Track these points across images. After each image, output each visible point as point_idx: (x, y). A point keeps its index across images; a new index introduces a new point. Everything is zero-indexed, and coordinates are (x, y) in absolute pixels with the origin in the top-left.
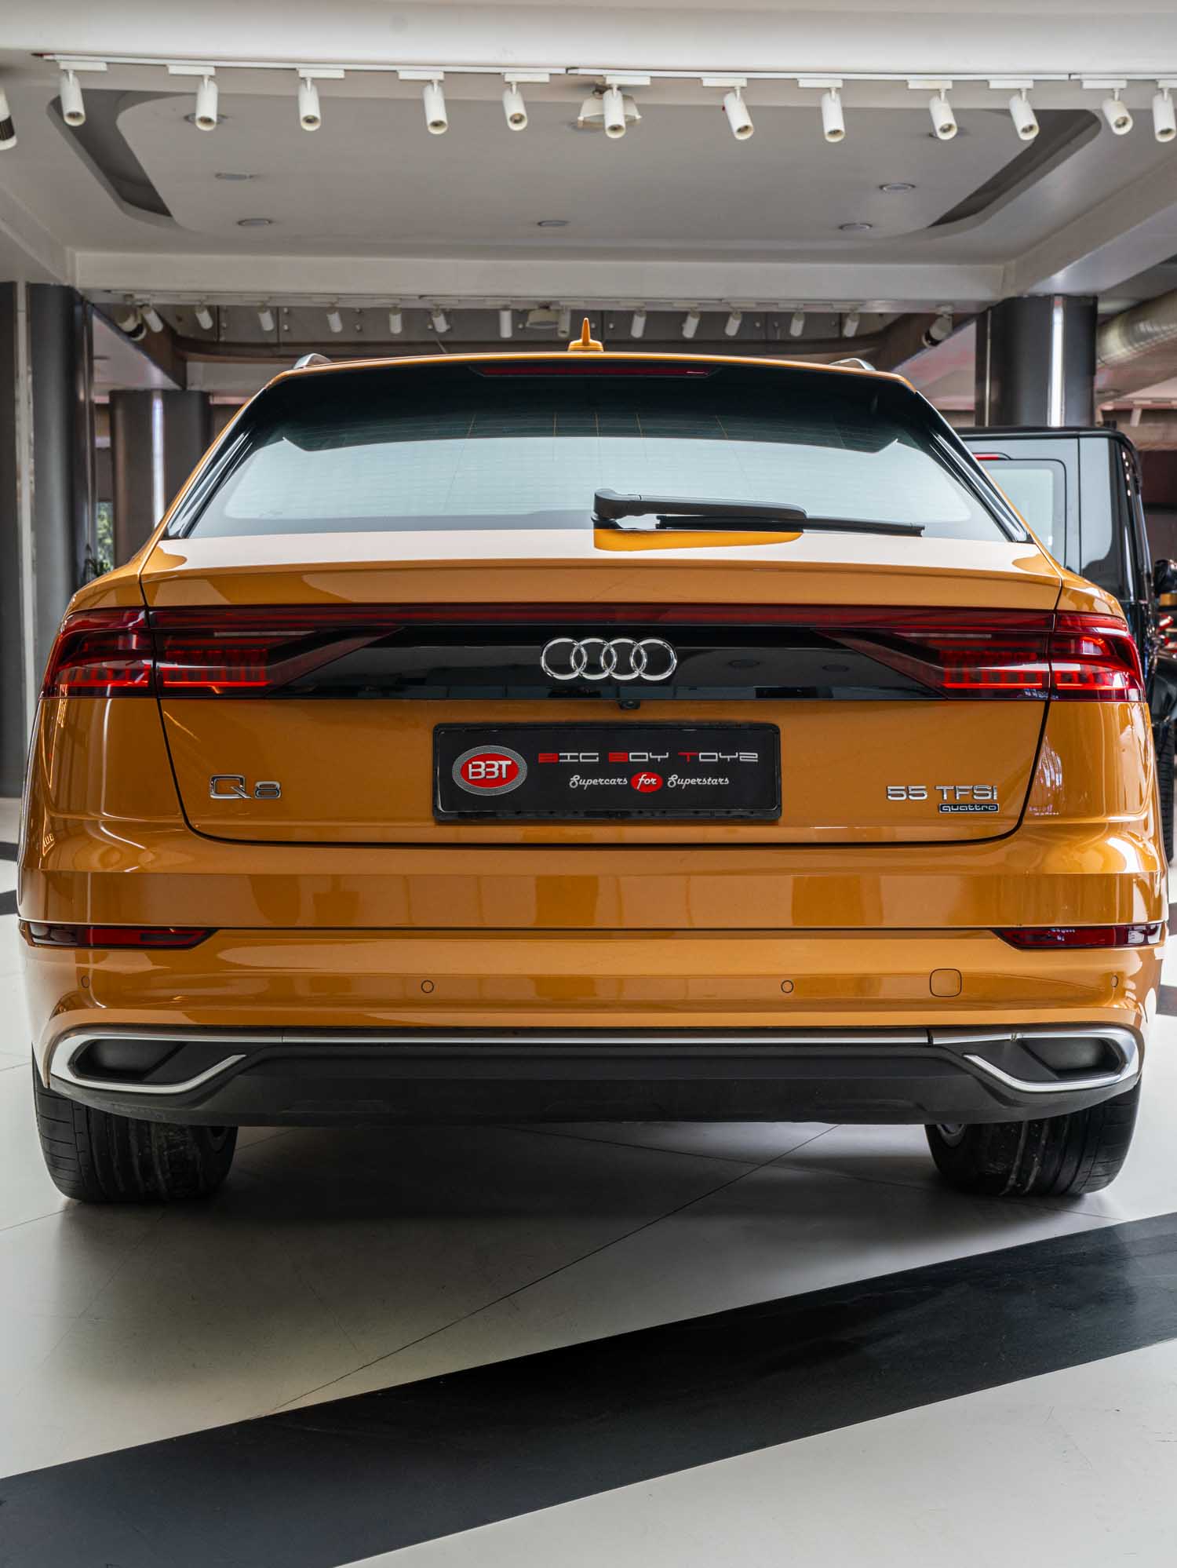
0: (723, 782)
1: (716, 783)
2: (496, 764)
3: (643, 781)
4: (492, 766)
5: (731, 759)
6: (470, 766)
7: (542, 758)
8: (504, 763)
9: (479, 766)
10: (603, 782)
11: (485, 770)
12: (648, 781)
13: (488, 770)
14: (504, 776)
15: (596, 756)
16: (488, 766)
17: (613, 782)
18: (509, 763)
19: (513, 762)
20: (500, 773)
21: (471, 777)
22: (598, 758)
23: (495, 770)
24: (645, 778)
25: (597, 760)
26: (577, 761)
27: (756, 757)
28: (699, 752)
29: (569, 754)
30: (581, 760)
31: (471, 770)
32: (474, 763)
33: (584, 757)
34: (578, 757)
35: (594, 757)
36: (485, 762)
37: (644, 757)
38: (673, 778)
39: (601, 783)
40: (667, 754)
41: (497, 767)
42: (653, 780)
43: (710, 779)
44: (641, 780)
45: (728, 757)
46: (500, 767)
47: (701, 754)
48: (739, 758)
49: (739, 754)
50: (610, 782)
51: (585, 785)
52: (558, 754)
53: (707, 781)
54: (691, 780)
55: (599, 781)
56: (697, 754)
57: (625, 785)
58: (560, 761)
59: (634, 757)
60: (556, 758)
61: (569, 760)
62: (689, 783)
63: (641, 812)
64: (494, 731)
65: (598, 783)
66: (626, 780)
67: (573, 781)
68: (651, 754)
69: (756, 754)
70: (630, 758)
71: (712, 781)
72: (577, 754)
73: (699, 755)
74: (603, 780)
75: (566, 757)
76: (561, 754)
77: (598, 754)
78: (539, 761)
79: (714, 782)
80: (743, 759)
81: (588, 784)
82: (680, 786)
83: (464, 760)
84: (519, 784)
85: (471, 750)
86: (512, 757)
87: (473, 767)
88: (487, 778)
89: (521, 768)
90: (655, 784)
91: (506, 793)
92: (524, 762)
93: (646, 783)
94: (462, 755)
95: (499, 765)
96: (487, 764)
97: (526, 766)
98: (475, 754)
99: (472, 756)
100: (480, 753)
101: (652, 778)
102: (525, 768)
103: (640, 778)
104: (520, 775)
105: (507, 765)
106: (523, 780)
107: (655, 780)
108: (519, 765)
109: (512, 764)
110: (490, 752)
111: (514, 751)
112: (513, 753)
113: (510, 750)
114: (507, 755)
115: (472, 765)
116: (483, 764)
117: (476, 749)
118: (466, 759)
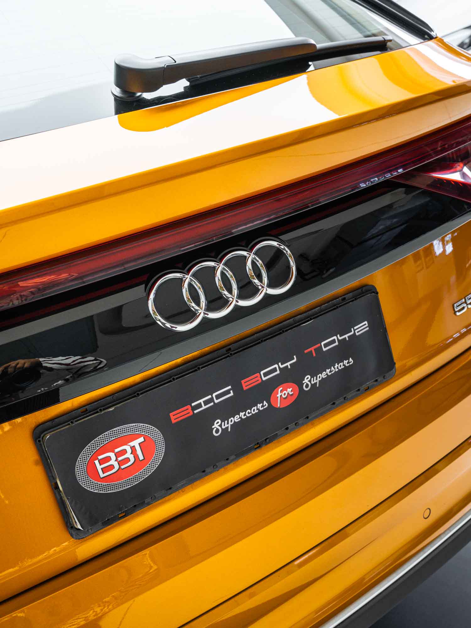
0: (348, 363)
1: (342, 367)
2: (127, 448)
3: (281, 396)
4: (124, 452)
5: (348, 337)
6: (97, 462)
7: (175, 417)
8: (136, 443)
9: (109, 459)
10: (245, 415)
11: (116, 460)
12: (285, 394)
13: (120, 459)
14: (141, 458)
15: (230, 390)
16: (117, 455)
17: (254, 410)
18: (141, 439)
19: (146, 437)
20: (136, 457)
21: (102, 475)
22: (231, 391)
23: (129, 455)
24: (281, 391)
25: (232, 394)
26: (212, 404)
27: (367, 325)
28: (321, 343)
29: (201, 401)
30: (216, 401)
31: (99, 467)
32: (100, 457)
33: (218, 397)
34: (211, 400)
35: (228, 392)
36: (113, 452)
37: (275, 370)
38: (306, 380)
39: (243, 417)
40: (295, 357)
41: (129, 450)
42: (289, 390)
43: (336, 366)
44: (279, 395)
45: (346, 336)
46: (133, 449)
47: (323, 343)
48: (355, 332)
49: (354, 329)
50: (251, 412)
51: (228, 427)
52: (191, 405)
53: (335, 369)
54: (322, 374)
55: (241, 416)
56: (319, 345)
57: (266, 408)
58: (195, 412)
59: (265, 374)
60: (190, 410)
61: (204, 407)
62: (321, 378)
63: (287, 429)
64: (111, 410)
65: (240, 418)
66: (265, 403)
67: (215, 427)
68: (280, 364)
69: (366, 322)
70: (261, 377)
71: (339, 366)
72: (210, 397)
73: (321, 345)
74: (244, 413)
75: (199, 406)
76: (193, 404)
77: (230, 387)
78: (173, 422)
79: (340, 366)
80: (358, 332)
81: (231, 425)
82: (314, 386)
83: (87, 459)
84: (161, 458)
85: (91, 444)
86: (143, 432)
87: (101, 462)
88: (123, 467)
89: (155, 439)
90: (292, 393)
91: (150, 473)
92: (158, 432)
93: (284, 396)
94: (82, 454)
95: (131, 448)
96: (116, 453)
97: (160, 435)
98: (98, 447)
99: (95, 450)
100: (104, 443)
101: (287, 388)
102: (160, 437)
103: (278, 394)
104: (157, 447)
105: (139, 444)
106: (163, 451)
107: (291, 389)
108: (153, 437)
109: (145, 441)
110: (114, 438)
111: (142, 424)
112: (142, 426)
113: (138, 425)
114: (136, 433)
115: (99, 461)
116: (112, 455)
117: (97, 441)
118: (89, 457)
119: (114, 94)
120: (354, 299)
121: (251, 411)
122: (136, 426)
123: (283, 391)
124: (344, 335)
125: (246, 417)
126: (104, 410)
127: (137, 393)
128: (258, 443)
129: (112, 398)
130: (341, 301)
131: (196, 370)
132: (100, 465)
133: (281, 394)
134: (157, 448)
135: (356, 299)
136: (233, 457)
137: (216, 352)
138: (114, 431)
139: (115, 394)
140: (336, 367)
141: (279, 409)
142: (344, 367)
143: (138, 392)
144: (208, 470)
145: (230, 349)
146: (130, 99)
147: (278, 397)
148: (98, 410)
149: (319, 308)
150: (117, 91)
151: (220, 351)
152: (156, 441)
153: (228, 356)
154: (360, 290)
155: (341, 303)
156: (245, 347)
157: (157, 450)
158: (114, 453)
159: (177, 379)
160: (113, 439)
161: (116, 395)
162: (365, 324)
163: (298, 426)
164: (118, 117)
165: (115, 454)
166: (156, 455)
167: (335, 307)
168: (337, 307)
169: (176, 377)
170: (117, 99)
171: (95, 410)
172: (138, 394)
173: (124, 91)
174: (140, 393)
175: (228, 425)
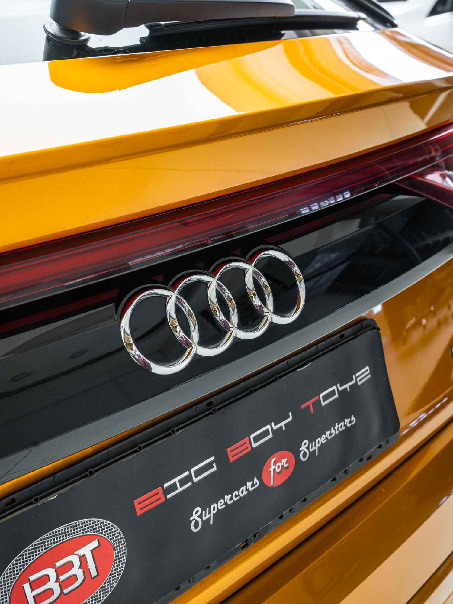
0: (350, 422)
2: (74, 559)
3: (274, 469)
4: (70, 565)
5: (350, 387)
6: (27, 586)
7: (141, 505)
8: (86, 550)
10: (231, 499)
11: (57, 580)
12: (279, 467)
13: (62, 578)
14: (94, 573)
15: (212, 462)
16: (59, 572)
17: (242, 492)
18: (94, 544)
19: (101, 540)
20: (86, 572)
22: (214, 465)
23: (77, 571)
24: (275, 463)
25: (215, 468)
26: (190, 484)
27: (369, 371)
28: (319, 395)
29: (176, 480)
30: (195, 480)
31: (30, 595)
32: (32, 578)
33: (197, 473)
34: (189, 479)
35: (209, 466)
36: (53, 566)
37: (266, 433)
38: (304, 446)
39: (229, 502)
40: (290, 414)
41: (77, 563)
42: (284, 461)
43: (337, 426)
44: (272, 469)
45: (347, 386)
46: (82, 558)
47: (321, 395)
48: (356, 381)
49: (355, 376)
50: (239, 495)
51: (210, 517)
52: (163, 487)
53: (335, 430)
54: (321, 438)
55: (226, 501)
56: (316, 398)
57: (257, 488)
58: (169, 496)
59: (256, 439)
60: (161, 495)
61: (180, 489)
62: (320, 443)
63: (281, 517)
64: (52, 498)
65: (226, 503)
66: (256, 480)
67: (194, 519)
68: (273, 424)
69: (367, 368)
70: (251, 443)
71: (339, 427)
72: (187, 473)
73: (319, 398)
74: (230, 495)
75: (173, 487)
76: (166, 485)
77: (212, 459)
78: (138, 514)
79: (341, 427)
80: (360, 380)
81: (213, 514)
82: (312, 454)
83: (11, 582)
84: (122, 572)
85: (20, 556)
86: (97, 532)
87: (34, 585)
88: (66, 591)
89: (114, 541)
90: (287, 465)
91: (105, 598)
92: (117, 530)
93: (278, 471)
94: (4, 575)
95: (79, 558)
96: (58, 568)
97: (120, 535)
98: (30, 560)
99: (26, 567)
100: (39, 554)
101: (282, 459)
102: (121, 538)
103: (271, 467)
104: (117, 554)
105: (92, 551)
106: (124, 560)
107: (286, 459)
108: (111, 539)
109: (99, 545)
110: (56, 544)
111: (96, 520)
112: (95, 522)
113: (90, 521)
114: (88, 533)
115: (30, 584)
116: (51, 572)
117: (29, 550)
118: (15, 578)
119: (46, 31)
120: (354, 336)
121: (239, 492)
122: (87, 522)
123: (277, 463)
124: (344, 385)
125: (232, 501)
126: (41, 498)
127: (89, 470)
128: (246, 541)
129: (52, 481)
130: (339, 339)
131: (169, 435)
132: (32, 590)
133: (275, 466)
134: (116, 557)
135: (356, 337)
136: (215, 563)
137: (195, 407)
138: (56, 532)
139: (56, 473)
140: (336, 428)
141: (272, 488)
142: (345, 428)
143: (91, 470)
144: (182, 587)
145: (211, 403)
146: (72, 42)
147: (271, 471)
148: (33, 500)
149: (315, 347)
150: (54, 28)
151: (199, 406)
152: (114, 544)
153: (211, 414)
154: (359, 325)
155: (339, 342)
156: (232, 400)
157: (116, 560)
158: (54, 568)
159: (145, 447)
160: (54, 545)
161: (58, 474)
162: (367, 371)
163: (293, 512)
164: (49, 64)
165: (56, 571)
166: (114, 567)
167: (333, 347)
168: (337, 347)
169: (144, 444)
170: (51, 39)
171: (28, 500)
172: (91, 473)
173: (64, 28)
174: (93, 470)
175: (209, 515)
